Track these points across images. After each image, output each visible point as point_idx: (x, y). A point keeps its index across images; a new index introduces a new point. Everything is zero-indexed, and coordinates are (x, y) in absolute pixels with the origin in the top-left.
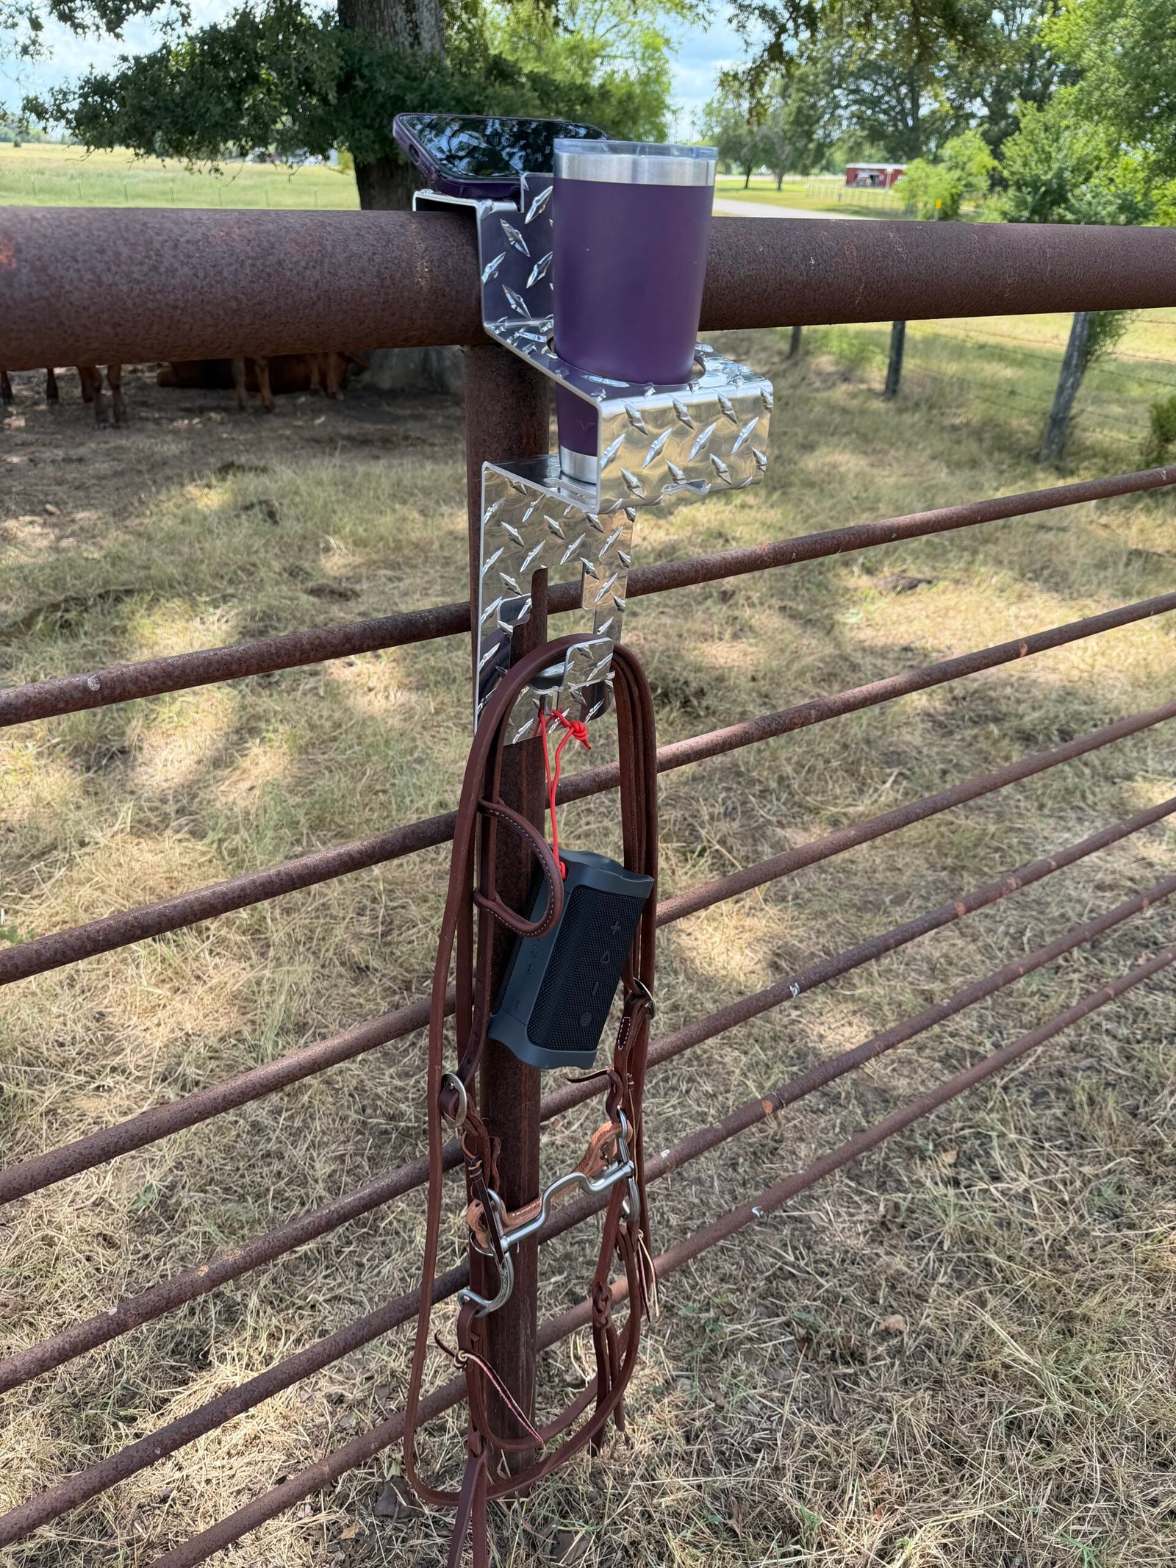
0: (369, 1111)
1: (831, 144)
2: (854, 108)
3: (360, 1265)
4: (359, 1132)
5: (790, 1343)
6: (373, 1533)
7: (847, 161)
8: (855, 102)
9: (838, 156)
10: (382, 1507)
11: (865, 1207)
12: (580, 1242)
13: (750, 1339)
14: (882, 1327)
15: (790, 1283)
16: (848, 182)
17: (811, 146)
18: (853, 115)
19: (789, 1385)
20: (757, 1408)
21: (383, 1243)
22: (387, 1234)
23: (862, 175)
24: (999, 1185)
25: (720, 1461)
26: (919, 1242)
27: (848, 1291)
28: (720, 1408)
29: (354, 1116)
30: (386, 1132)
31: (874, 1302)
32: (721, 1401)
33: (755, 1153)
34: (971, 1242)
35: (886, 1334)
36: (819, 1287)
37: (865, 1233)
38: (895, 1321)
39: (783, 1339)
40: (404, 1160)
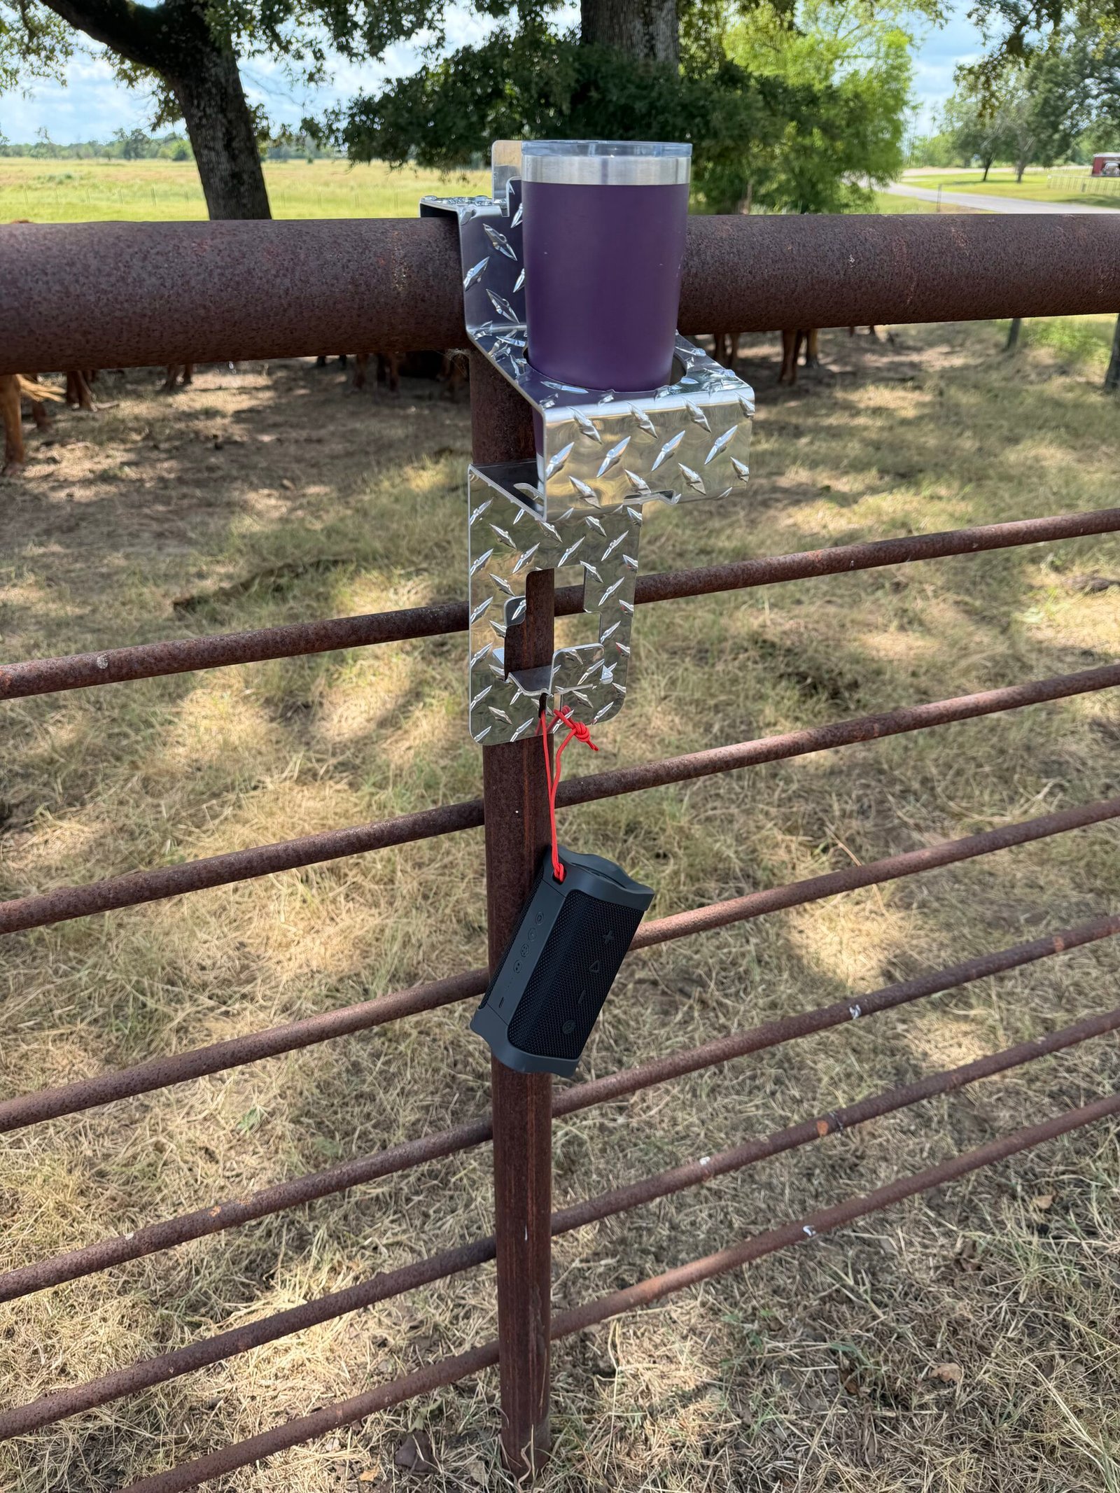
0: (460, 1066)
1: (1079, 133)
2: (1106, 97)
3: (426, 1215)
4: (447, 1086)
5: (833, 1371)
6: (390, 1480)
7: (1096, 151)
8: (1107, 91)
9: (1085, 145)
10: (404, 1456)
11: (942, 1240)
12: (639, 1229)
13: (791, 1360)
14: (935, 1373)
15: (844, 1308)
16: (1094, 173)
17: (1057, 136)
18: (1104, 104)
19: (823, 1417)
20: (785, 1434)
21: (451, 1198)
22: (456, 1189)
23: (1110, 164)
24: (1095, 1242)
25: (735, 1482)
26: (993, 1288)
27: (906, 1329)
28: (746, 1427)
29: (445, 1069)
30: (472, 1089)
31: (930, 1344)
32: (748, 1419)
34: (1049, 1298)
35: (938, 1382)
36: (875, 1317)
37: (937, 1268)
38: (951, 1370)
39: (826, 1366)
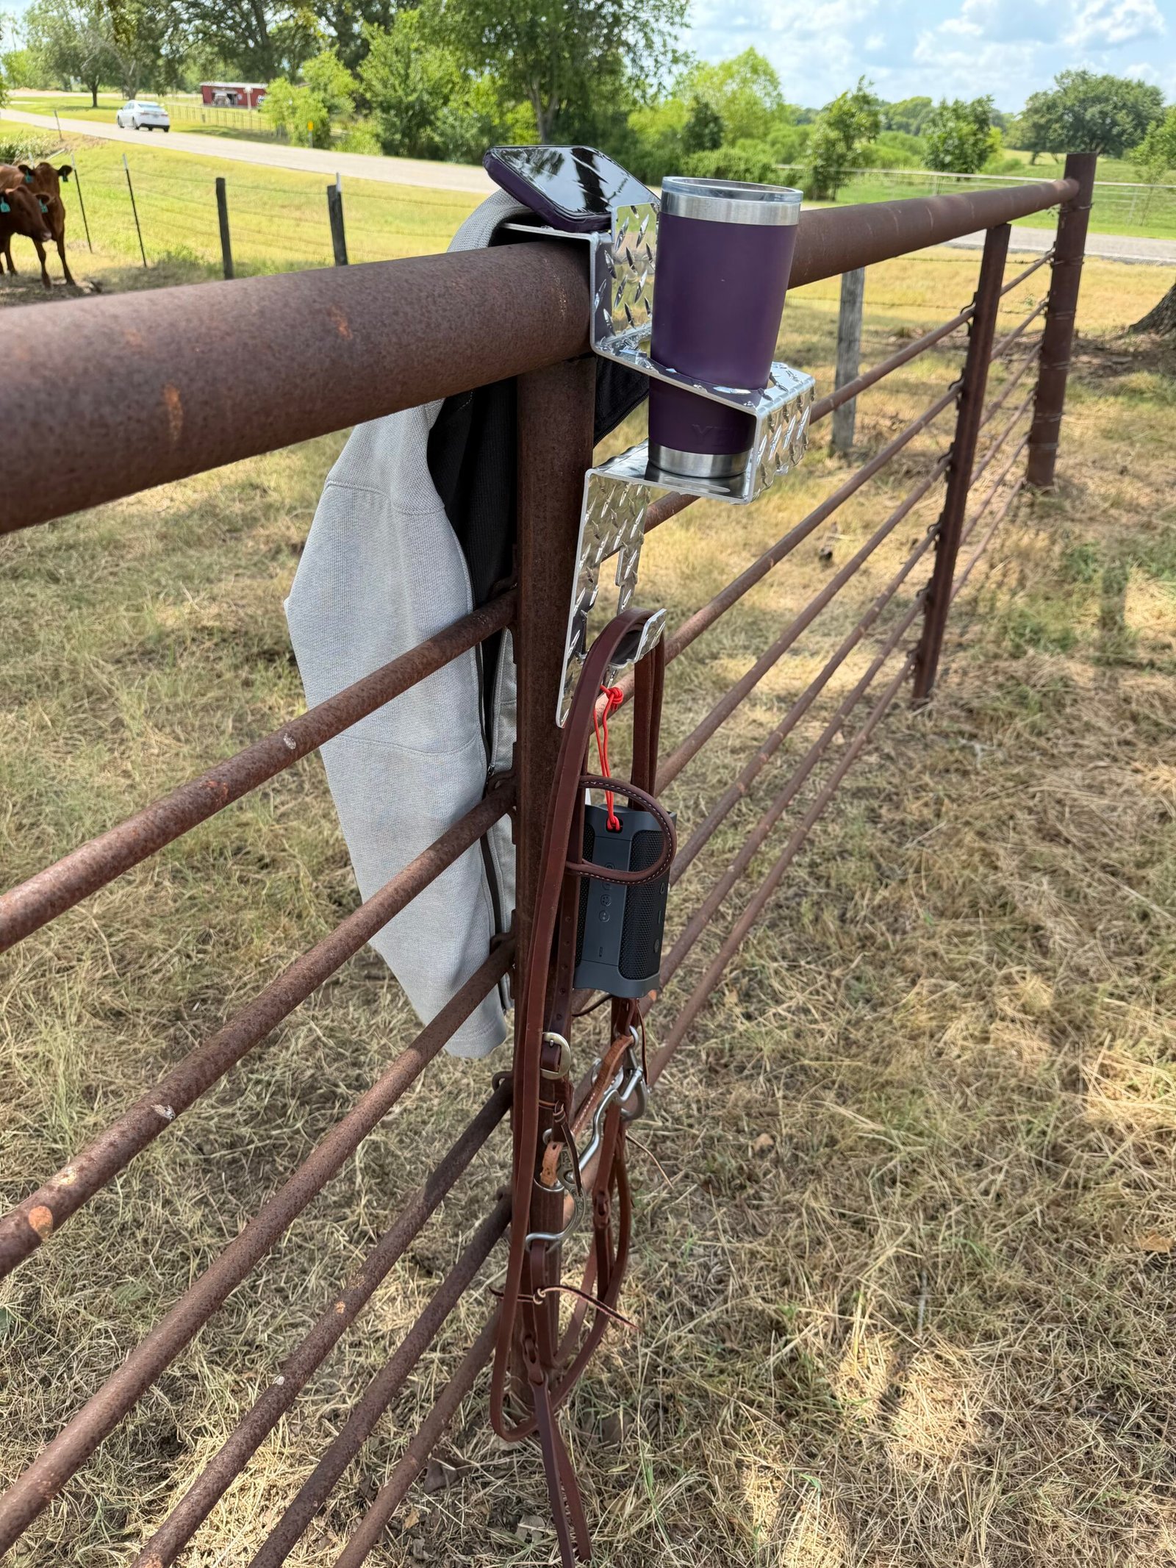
0: (207, 1148)
1: (182, 60)
2: (198, 22)
3: (279, 1290)
4: (205, 1172)
5: (696, 1190)
6: (434, 1509)
7: (203, 80)
8: (197, 16)
9: (192, 75)
10: (432, 1481)
11: (689, 1061)
12: (477, 1185)
13: (665, 1201)
14: (757, 1148)
15: (669, 1143)
16: (206, 102)
18: (198, 31)
19: (716, 1223)
20: (701, 1250)
21: (292, 1261)
22: (291, 1251)
23: (219, 94)
24: (785, 1006)
25: (697, 1304)
26: (746, 1072)
27: (718, 1131)
28: (673, 1265)
29: (192, 1158)
30: (234, 1161)
31: (739, 1131)
32: (672, 1259)
33: (583, 1051)
34: (783, 1057)
35: (762, 1153)
36: (694, 1137)
37: (701, 1081)
38: (764, 1140)
39: (690, 1190)
40: (268, 1179)
